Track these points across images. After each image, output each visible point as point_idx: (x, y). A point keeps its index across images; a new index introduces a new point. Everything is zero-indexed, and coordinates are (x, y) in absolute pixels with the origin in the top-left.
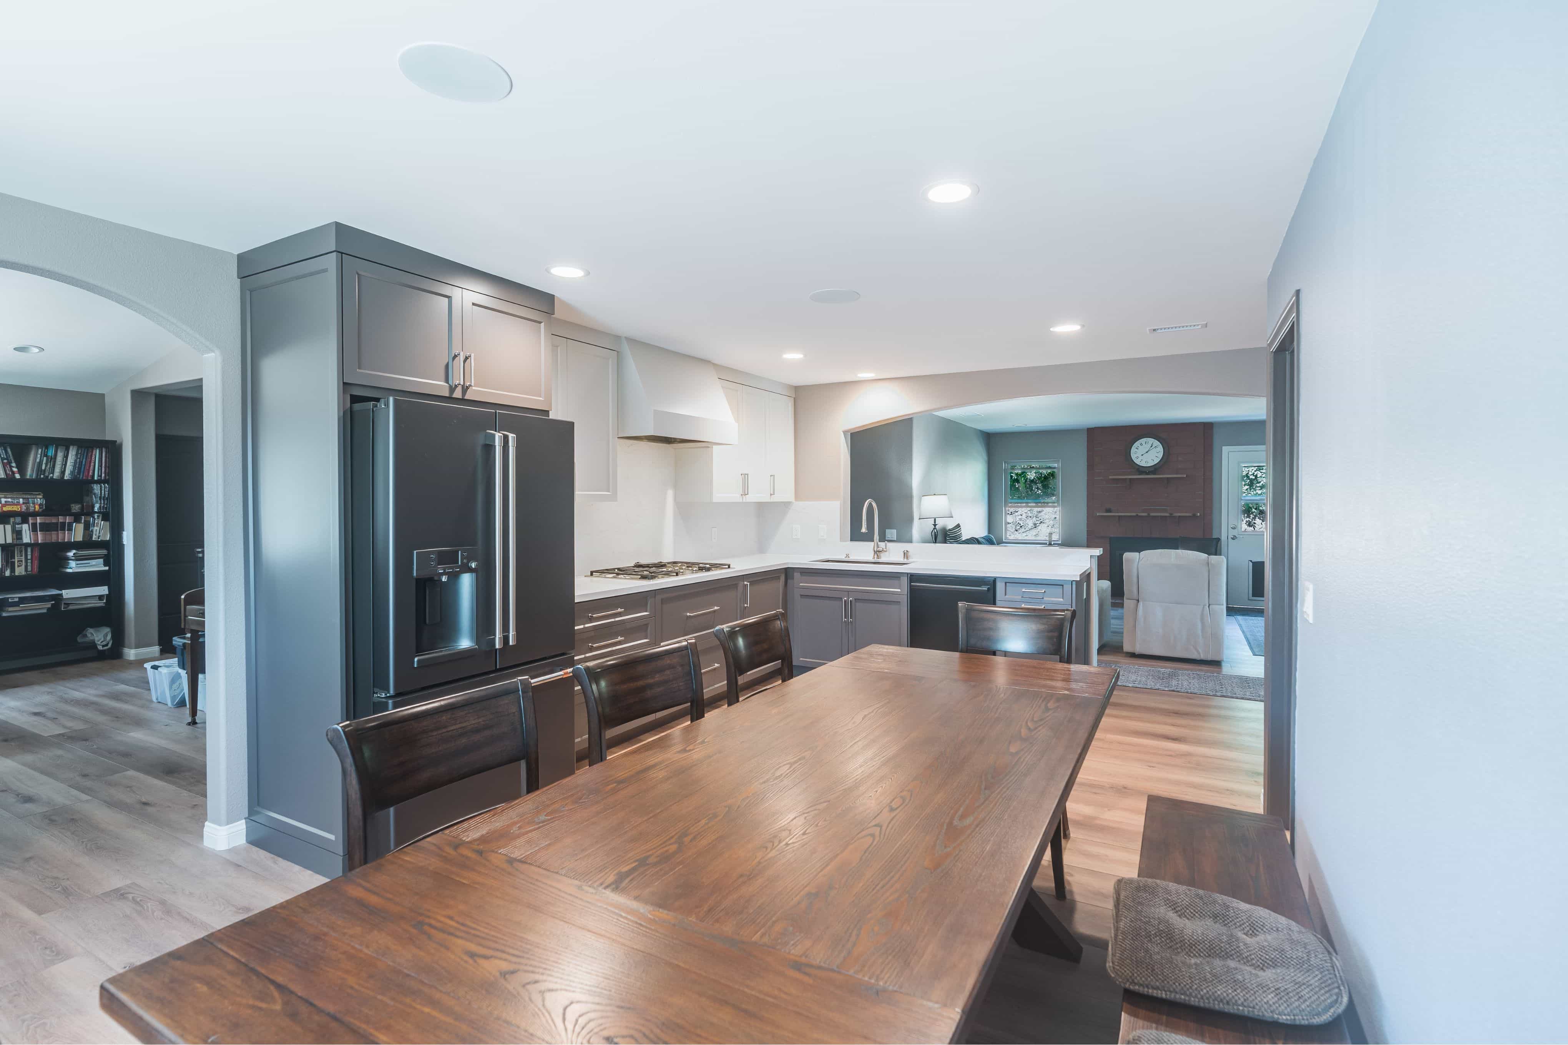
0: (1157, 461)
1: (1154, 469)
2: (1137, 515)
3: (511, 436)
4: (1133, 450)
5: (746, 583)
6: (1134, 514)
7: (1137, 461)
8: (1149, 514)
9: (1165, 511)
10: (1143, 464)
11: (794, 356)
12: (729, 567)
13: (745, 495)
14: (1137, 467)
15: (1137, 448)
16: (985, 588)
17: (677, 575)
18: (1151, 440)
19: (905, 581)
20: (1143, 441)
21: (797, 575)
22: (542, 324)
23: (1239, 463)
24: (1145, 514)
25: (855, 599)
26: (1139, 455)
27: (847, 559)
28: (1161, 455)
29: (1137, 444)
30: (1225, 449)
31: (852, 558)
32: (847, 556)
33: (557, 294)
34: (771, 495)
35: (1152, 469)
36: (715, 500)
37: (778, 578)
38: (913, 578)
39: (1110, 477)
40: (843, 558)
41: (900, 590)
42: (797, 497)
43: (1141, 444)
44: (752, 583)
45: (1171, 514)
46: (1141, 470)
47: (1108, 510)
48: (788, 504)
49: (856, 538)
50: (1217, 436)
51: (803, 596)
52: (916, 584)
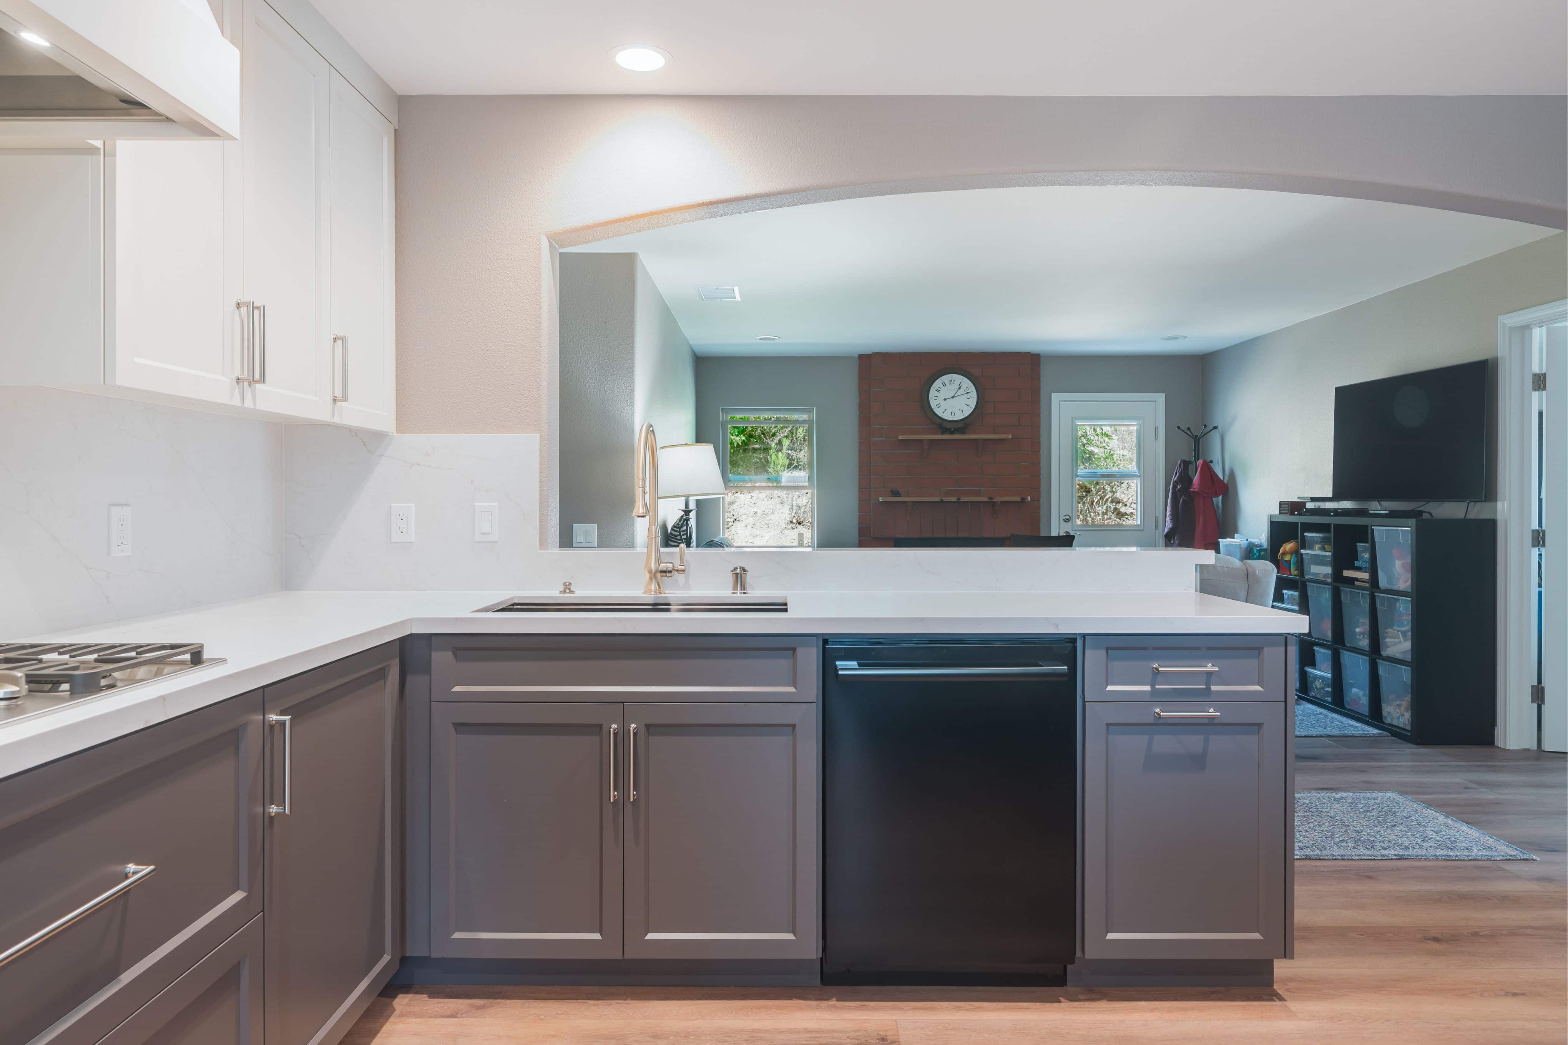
0: (968, 412)
1: (963, 425)
2: (942, 500)
4: (933, 393)
5: (273, 717)
6: (937, 499)
7: (939, 412)
8: (959, 499)
9: (978, 493)
10: (947, 416)
12: (197, 658)
13: (252, 382)
14: (939, 421)
15: (938, 391)
18: (958, 378)
19: (810, 658)
20: (946, 378)
21: (441, 659)
23: (1073, 419)
24: (954, 499)
25: (648, 726)
26: (940, 401)
27: (567, 598)
28: (973, 403)
29: (938, 383)
30: (1055, 397)
31: (582, 593)
32: (567, 588)
34: (335, 400)
35: (961, 425)
37: (381, 674)
39: (900, 437)
40: (552, 593)
41: (799, 694)
42: (404, 422)
43: (944, 384)
44: (298, 712)
45: (990, 498)
46: (943, 426)
47: (896, 494)
48: (380, 437)
49: (566, 540)
50: (1047, 374)
51: (460, 727)
52: (848, 667)
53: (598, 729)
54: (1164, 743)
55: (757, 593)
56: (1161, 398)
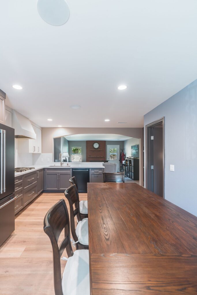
3: (4, 131)
4: (94, 145)
5: (38, 172)
6: (94, 157)
7: (95, 147)
10: (96, 148)
11: (50, 120)
12: (34, 168)
13: (35, 151)
16: (88, 170)
17: (26, 170)
18: (97, 143)
19: (71, 170)
20: (95, 143)
21: (46, 170)
22: (3, 101)
23: (110, 148)
24: (96, 157)
25: (60, 174)
28: (98, 146)
30: (108, 145)
31: (56, 165)
32: (55, 165)
33: (6, 94)
34: (38, 152)
36: (29, 152)
37: (42, 171)
38: (73, 169)
39: (90, 150)
40: (54, 165)
41: (70, 172)
42: (42, 152)
45: (100, 156)
46: (95, 149)
47: (90, 156)
48: (40, 154)
49: (55, 161)
50: (107, 143)
51: (47, 174)
52: (74, 170)
53: (57, 174)
54: (95, 175)
55: (69, 165)
56: (119, 146)
